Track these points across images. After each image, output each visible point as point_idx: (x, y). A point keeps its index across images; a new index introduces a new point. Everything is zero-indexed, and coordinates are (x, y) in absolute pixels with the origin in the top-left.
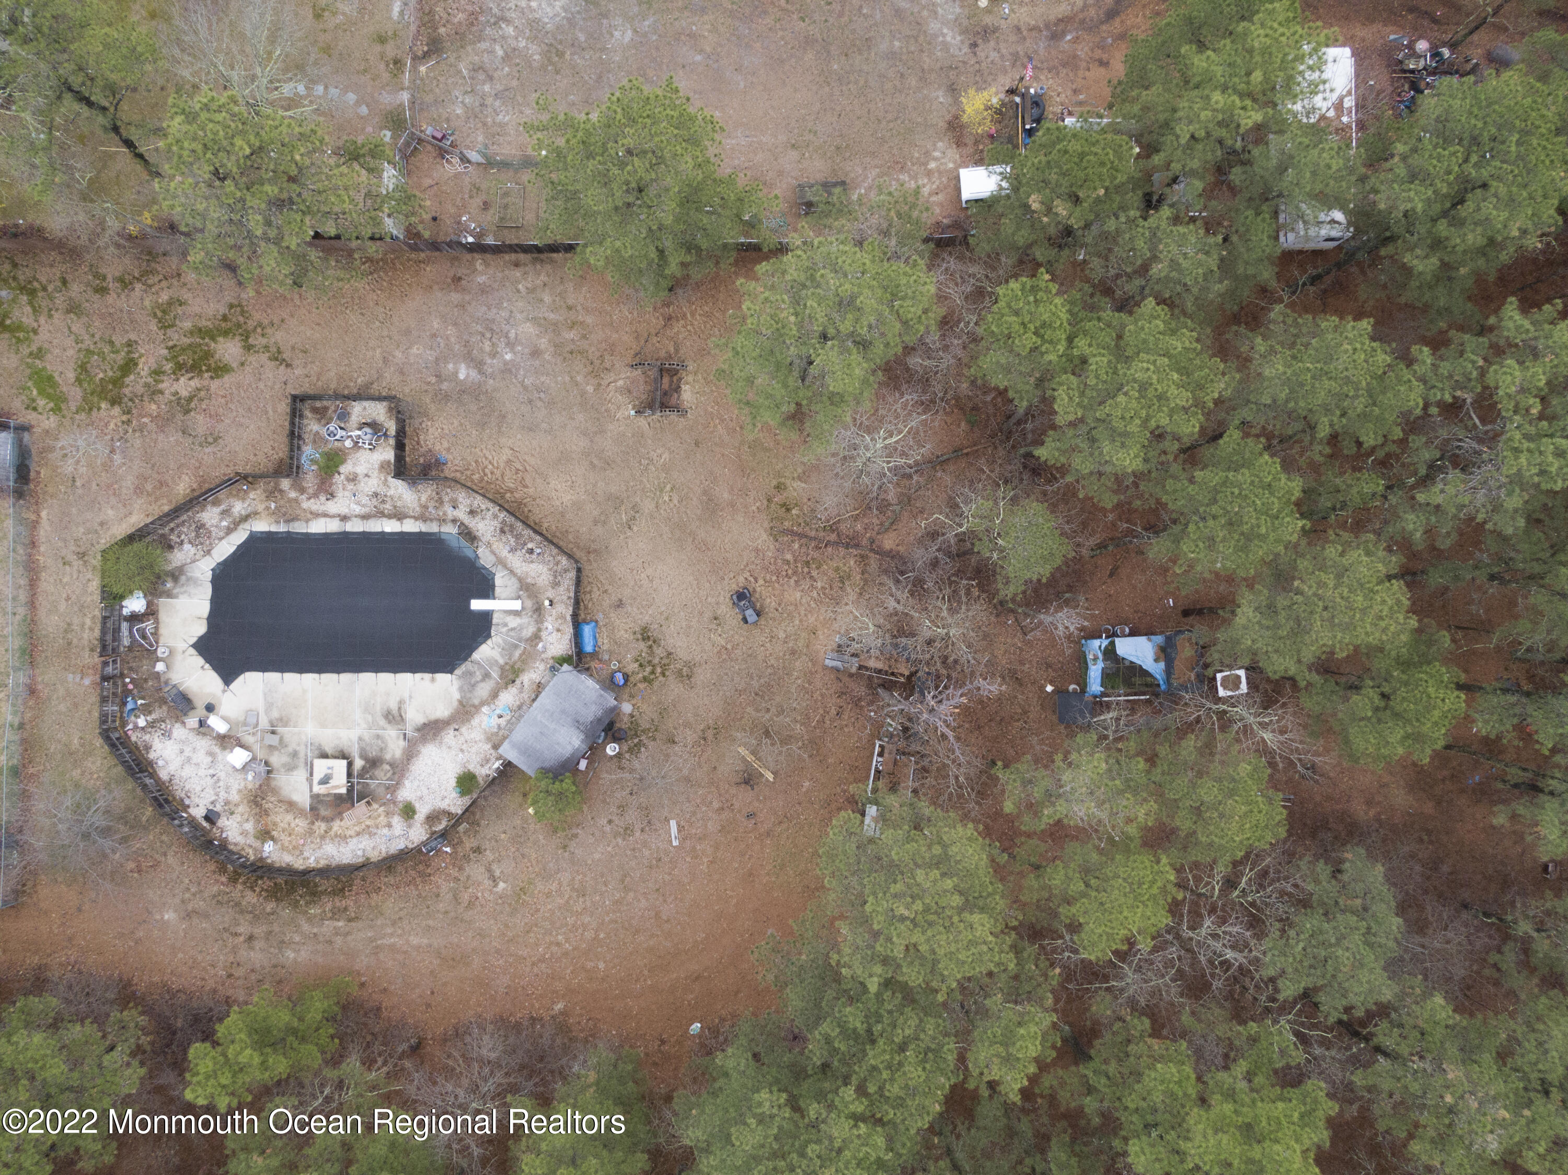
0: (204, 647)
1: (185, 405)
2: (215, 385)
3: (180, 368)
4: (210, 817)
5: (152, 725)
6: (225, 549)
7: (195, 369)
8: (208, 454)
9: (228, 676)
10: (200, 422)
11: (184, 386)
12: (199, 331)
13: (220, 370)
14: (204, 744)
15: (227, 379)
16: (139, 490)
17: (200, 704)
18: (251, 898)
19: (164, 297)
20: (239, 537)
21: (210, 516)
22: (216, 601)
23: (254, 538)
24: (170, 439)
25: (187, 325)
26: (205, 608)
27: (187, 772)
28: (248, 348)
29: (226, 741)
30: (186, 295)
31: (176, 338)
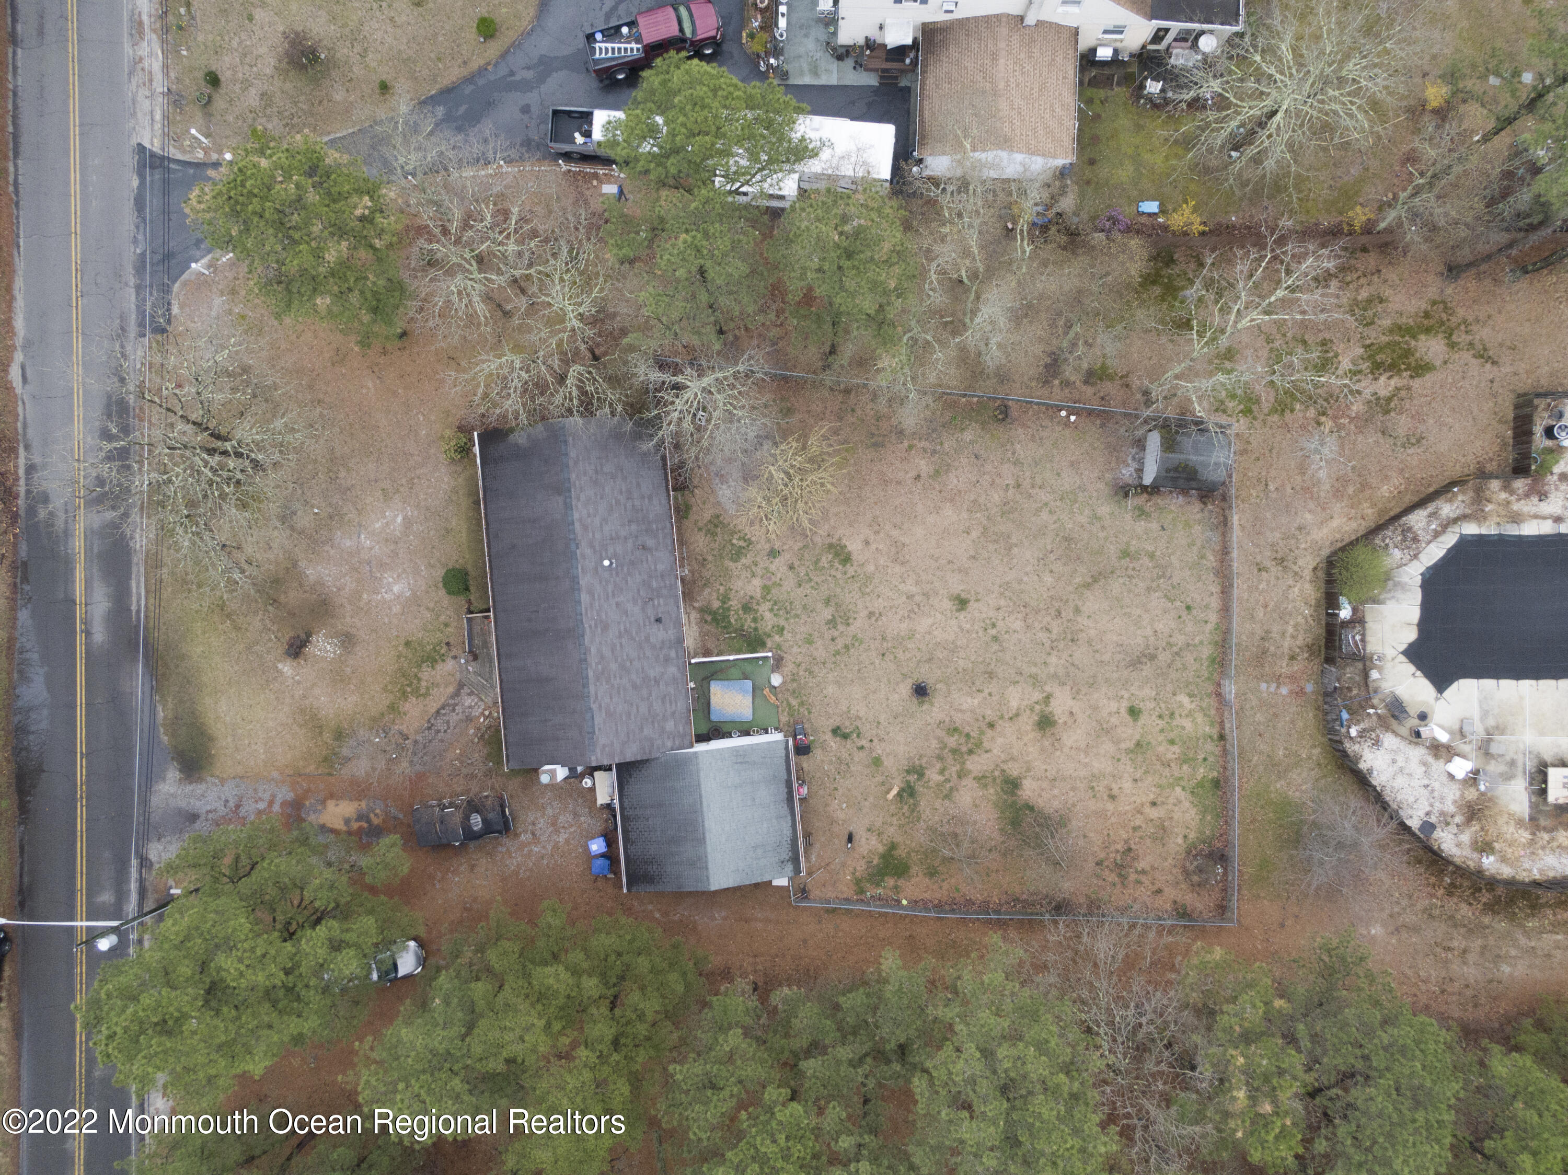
0: (1414, 654)
1: (1383, 405)
2: (1416, 383)
3: (1377, 368)
4: (1429, 827)
5: (1362, 734)
6: (1434, 553)
7: (1393, 368)
8: (1413, 455)
9: (1441, 682)
10: (1402, 424)
11: (1385, 385)
12: (1398, 329)
13: (1421, 369)
14: (1417, 753)
15: (1429, 378)
16: (1338, 493)
17: (1413, 711)
18: (1465, 911)
19: (1364, 294)
20: (1450, 540)
21: (1418, 520)
22: (1426, 606)
23: (1465, 545)
24: (1369, 440)
25: (1386, 322)
26: (1413, 612)
27: (1400, 782)
28: (1452, 345)
29: (1440, 750)
30: (1387, 292)
31: (1375, 335)
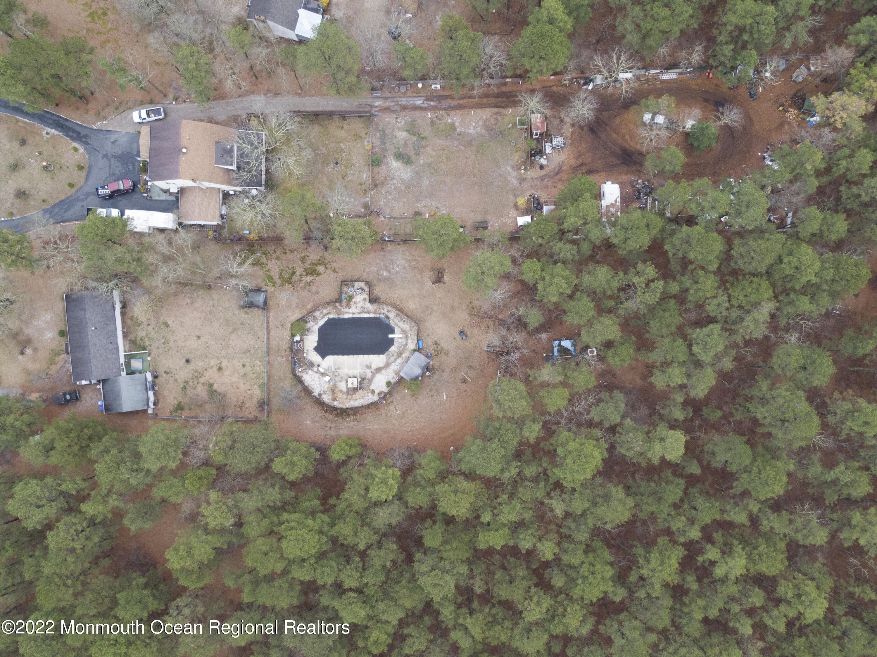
0: (317, 349)
1: (309, 284)
2: (317, 278)
3: (307, 274)
4: (320, 395)
5: (303, 371)
6: (322, 322)
7: (312, 274)
8: (316, 297)
9: (323, 356)
10: (313, 288)
11: (309, 279)
12: (313, 264)
13: (318, 274)
14: (317, 375)
15: (320, 277)
16: (297, 307)
17: (316, 365)
18: (331, 417)
19: (303, 255)
20: (325, 319)
21: (317, 314)
22: (319, 337)
23: (329, 320)
24: (305, 293)
25: (309, 262)
26: (316, 339)
27: (313, 383)
28: (326, 268)
29: (323, 374)
30: (309, 254)
31: (306, 265)
